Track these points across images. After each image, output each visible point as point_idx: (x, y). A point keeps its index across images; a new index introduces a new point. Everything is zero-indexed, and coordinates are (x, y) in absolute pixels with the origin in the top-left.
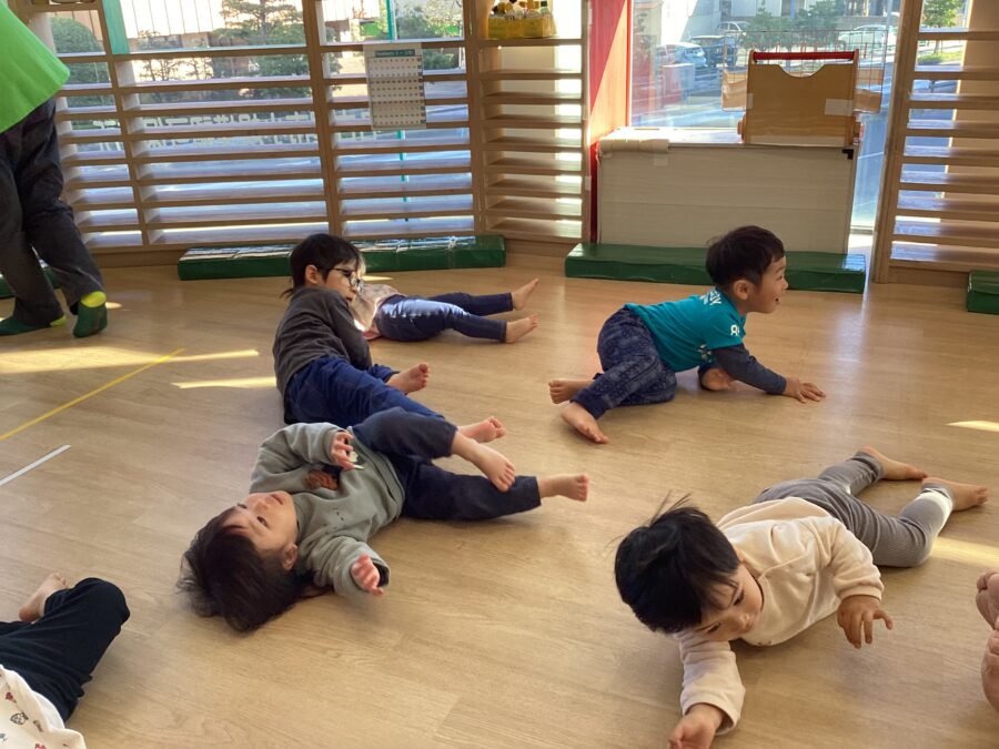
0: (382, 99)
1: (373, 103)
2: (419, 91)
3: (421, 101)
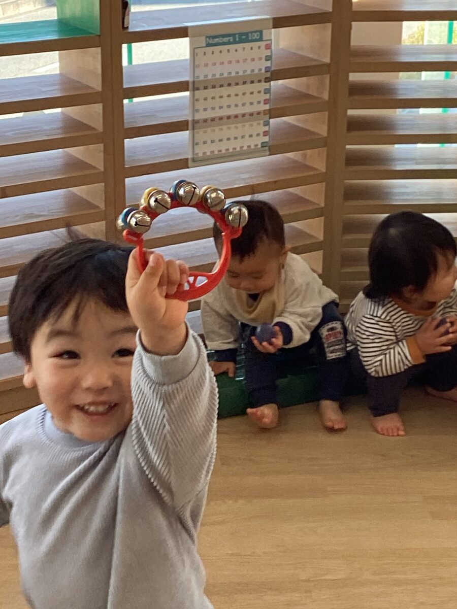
0: (209, 114)
1: (195, 122)
2: (263, 96)
3: (265, 112)
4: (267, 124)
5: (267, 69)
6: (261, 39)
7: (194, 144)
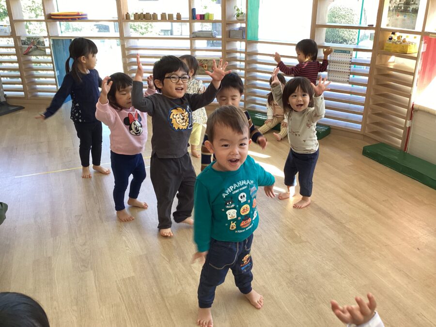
2: (348, 68)
3: (349, 72)
4: (349, 76)
5: (350, 61)
6: (349, 53)
7: (328, 76)
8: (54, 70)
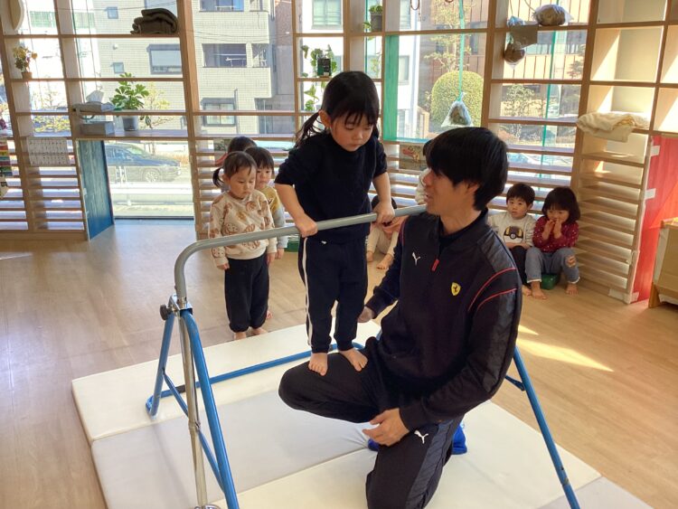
8: (79, 187)
